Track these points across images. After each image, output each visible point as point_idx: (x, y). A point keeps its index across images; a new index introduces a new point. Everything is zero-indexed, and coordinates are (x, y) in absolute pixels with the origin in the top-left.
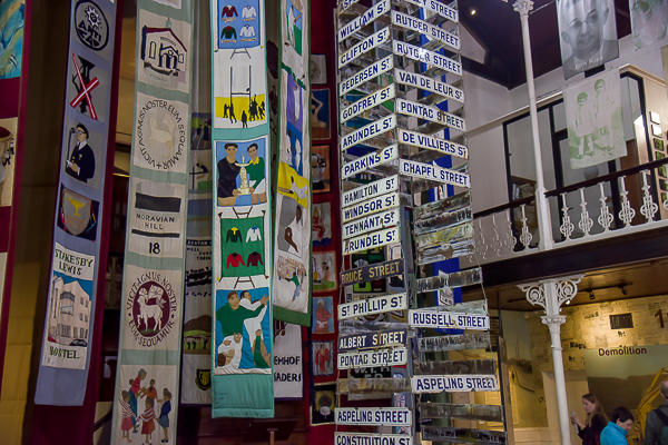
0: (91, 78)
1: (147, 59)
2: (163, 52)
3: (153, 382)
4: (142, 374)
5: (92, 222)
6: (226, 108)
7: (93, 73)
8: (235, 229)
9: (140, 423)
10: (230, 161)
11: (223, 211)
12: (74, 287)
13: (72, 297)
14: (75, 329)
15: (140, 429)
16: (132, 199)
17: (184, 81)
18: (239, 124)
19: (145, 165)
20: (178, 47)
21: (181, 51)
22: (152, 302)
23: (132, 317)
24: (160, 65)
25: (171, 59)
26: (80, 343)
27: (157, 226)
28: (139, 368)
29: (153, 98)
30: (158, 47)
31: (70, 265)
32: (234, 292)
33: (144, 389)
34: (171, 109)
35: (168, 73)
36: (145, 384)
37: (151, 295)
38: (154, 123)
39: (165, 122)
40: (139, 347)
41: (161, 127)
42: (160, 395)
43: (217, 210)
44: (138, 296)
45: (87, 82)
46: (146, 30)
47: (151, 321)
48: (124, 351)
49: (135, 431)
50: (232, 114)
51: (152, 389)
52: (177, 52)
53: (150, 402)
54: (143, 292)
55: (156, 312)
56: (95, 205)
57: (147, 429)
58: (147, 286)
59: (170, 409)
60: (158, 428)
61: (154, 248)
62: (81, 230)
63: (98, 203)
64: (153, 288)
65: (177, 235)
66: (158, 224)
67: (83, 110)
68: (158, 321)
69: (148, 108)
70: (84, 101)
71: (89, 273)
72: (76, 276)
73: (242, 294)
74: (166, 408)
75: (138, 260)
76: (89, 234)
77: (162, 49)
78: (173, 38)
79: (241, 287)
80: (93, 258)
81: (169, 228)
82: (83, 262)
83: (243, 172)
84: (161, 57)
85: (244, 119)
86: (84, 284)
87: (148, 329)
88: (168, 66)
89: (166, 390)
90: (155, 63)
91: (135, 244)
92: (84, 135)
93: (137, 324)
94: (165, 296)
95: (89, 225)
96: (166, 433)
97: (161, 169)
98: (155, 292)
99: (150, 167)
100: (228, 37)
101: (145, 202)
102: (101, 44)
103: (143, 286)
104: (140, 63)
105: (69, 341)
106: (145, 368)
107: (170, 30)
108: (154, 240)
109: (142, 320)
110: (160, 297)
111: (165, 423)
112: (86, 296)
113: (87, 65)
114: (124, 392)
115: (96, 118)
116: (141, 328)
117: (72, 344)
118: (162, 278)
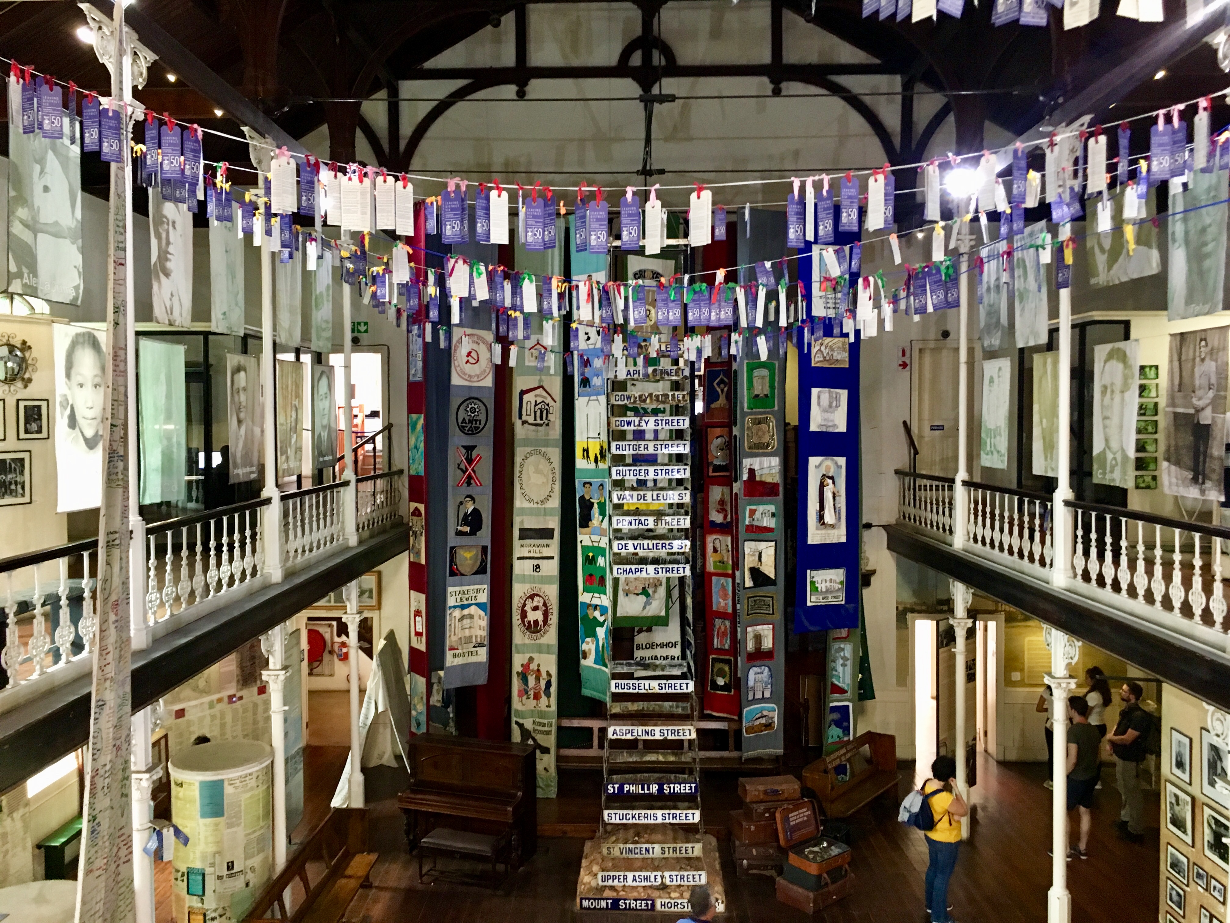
0: (474, 457)
1: (524, 418)
2: (537, 407)
3: (539, 665)
4: (531, 659)
5: (483, 562)
6: (584, 450)
7: (474, 453)
8: (591, 554)
9: (532, 693)
10: (587, 498)
11: (584, 538)
12: (473, 610)
13: (471, 617)
14: (476, 637)
15: (532, 696)
16: (516, 534)
17: (554, 429)
18: (593, 466)
19: (526, 505)
20: (549, 400)
21: (552, 403)
22: (536, 608)
23: (520, 621)
24: (535, 420)
25: (543, 412)
26: (481, 645)
27: (538, 551)
28: (528, 656)
29: (529, 449)
30: (533, 404)
31: (467, 596)
32: (590, 605)
33: (532, 671)
34: (544, 455)
35: (541, 425)
36: (534, 666)
37: (535, 604)
38: (531, 469)
39: (541, 467)
40: (527, 641)
41: (537, 471)
42: (544, 675)
43: (580, 537)
44: (524, 605)
45: (470, 461)
46: (523, 393)
47: (536, 622)
48: (516, 645)
49: (528, 698)
50: (588, 456)
51: (538, 670)
52: (548, 405)
53: (538, 679)
54: (529, 602)
55: (538, 616)
56: (484, 549)
57: (537, 697)
58: (532, 597)
59: (551, 686)
60: (544, 699)
61: (537, 568)
62: (475, 569)
63: (487, 547)
64: (536, 599)
65: (552, 558)
66: (538, 549)
67: (469, 484)
68: (541, 622)
69: (527, 458)
70: (470, 477)
71: (484, 598)
72: (473, 602)
73: (596, 607)
74: (549, 684)
75: (524, 579)
76: (481, 571)
77: (536, 405)
78: (544, 394)
79: (596, 601)
80: (486, 586)
81: (546, 552)
82: (478, 591)
83: (596, 506)
84: (535, 412)
85: (596, 461)
86: (479, 605)
87: (533, 628)
88: (541, 419)
89: (548, 672)
90: (531, 420)
91: (521, 568)
92: (471, 503)
93: (524, 625)
94: (545, 604)
95: (481, 564)
96: (549, 701)
97: (539, 506)
98: (538, 602)
99: (531, 505)
100: (585, 386)
101: (526, 534)
102: (481, 427)
103: (529, 597)
104: (518, 423)
105: (473, 645)
106: (533, 655)
107: (542, 387)
108: (536, 562)
109: (529, 622)
110: (541, 604)
111: (548, 695)
112: (482, 613)
113: (469, 449)
114: (518, 673)
115: (481, 485)
116: (529, 628)
117: (474, 647)
118: (542, 591)
